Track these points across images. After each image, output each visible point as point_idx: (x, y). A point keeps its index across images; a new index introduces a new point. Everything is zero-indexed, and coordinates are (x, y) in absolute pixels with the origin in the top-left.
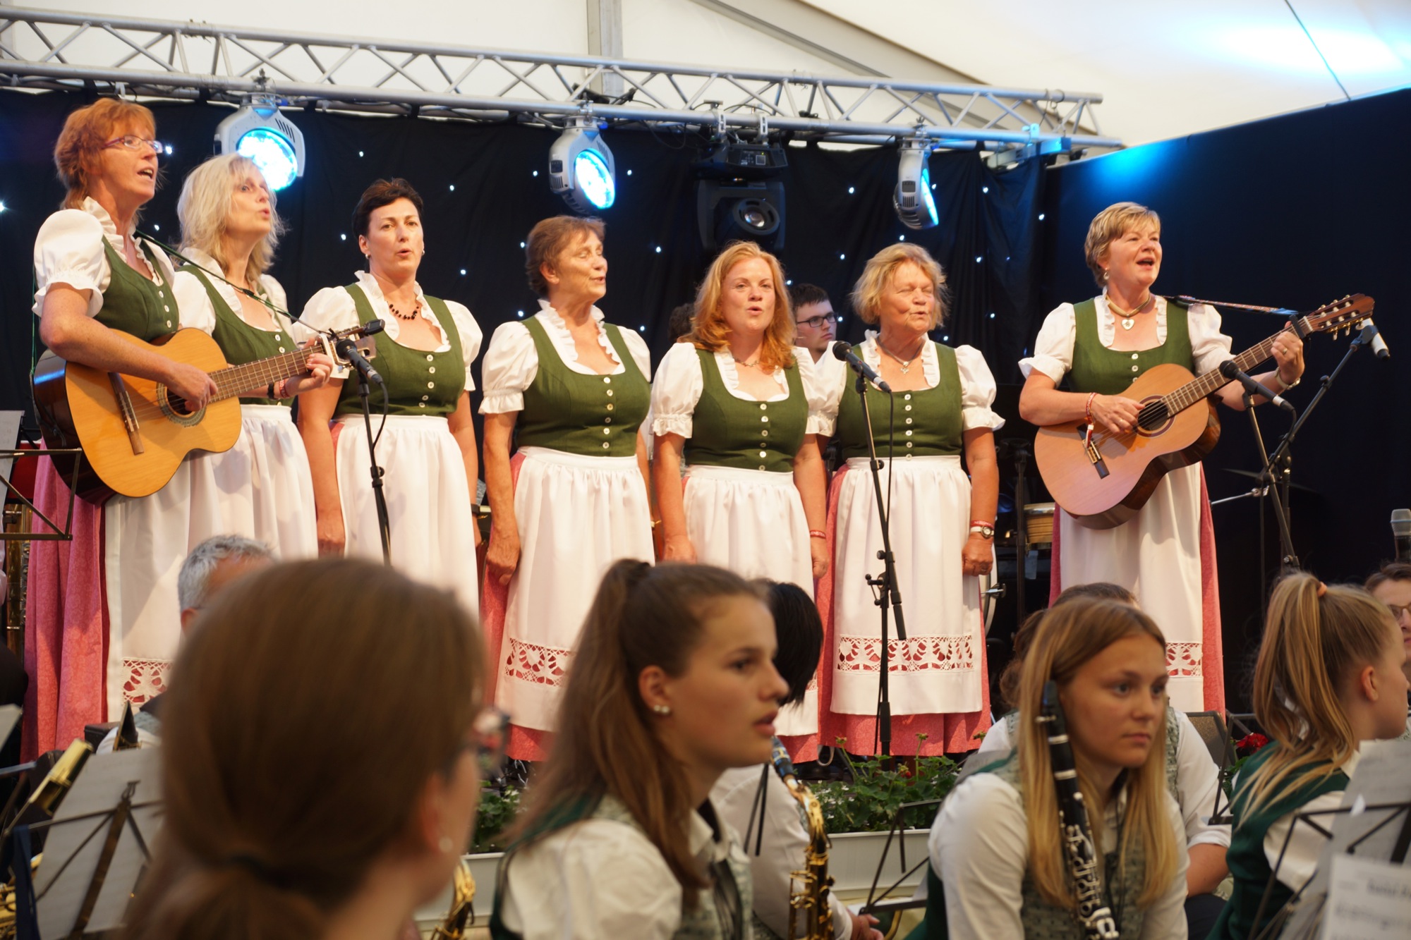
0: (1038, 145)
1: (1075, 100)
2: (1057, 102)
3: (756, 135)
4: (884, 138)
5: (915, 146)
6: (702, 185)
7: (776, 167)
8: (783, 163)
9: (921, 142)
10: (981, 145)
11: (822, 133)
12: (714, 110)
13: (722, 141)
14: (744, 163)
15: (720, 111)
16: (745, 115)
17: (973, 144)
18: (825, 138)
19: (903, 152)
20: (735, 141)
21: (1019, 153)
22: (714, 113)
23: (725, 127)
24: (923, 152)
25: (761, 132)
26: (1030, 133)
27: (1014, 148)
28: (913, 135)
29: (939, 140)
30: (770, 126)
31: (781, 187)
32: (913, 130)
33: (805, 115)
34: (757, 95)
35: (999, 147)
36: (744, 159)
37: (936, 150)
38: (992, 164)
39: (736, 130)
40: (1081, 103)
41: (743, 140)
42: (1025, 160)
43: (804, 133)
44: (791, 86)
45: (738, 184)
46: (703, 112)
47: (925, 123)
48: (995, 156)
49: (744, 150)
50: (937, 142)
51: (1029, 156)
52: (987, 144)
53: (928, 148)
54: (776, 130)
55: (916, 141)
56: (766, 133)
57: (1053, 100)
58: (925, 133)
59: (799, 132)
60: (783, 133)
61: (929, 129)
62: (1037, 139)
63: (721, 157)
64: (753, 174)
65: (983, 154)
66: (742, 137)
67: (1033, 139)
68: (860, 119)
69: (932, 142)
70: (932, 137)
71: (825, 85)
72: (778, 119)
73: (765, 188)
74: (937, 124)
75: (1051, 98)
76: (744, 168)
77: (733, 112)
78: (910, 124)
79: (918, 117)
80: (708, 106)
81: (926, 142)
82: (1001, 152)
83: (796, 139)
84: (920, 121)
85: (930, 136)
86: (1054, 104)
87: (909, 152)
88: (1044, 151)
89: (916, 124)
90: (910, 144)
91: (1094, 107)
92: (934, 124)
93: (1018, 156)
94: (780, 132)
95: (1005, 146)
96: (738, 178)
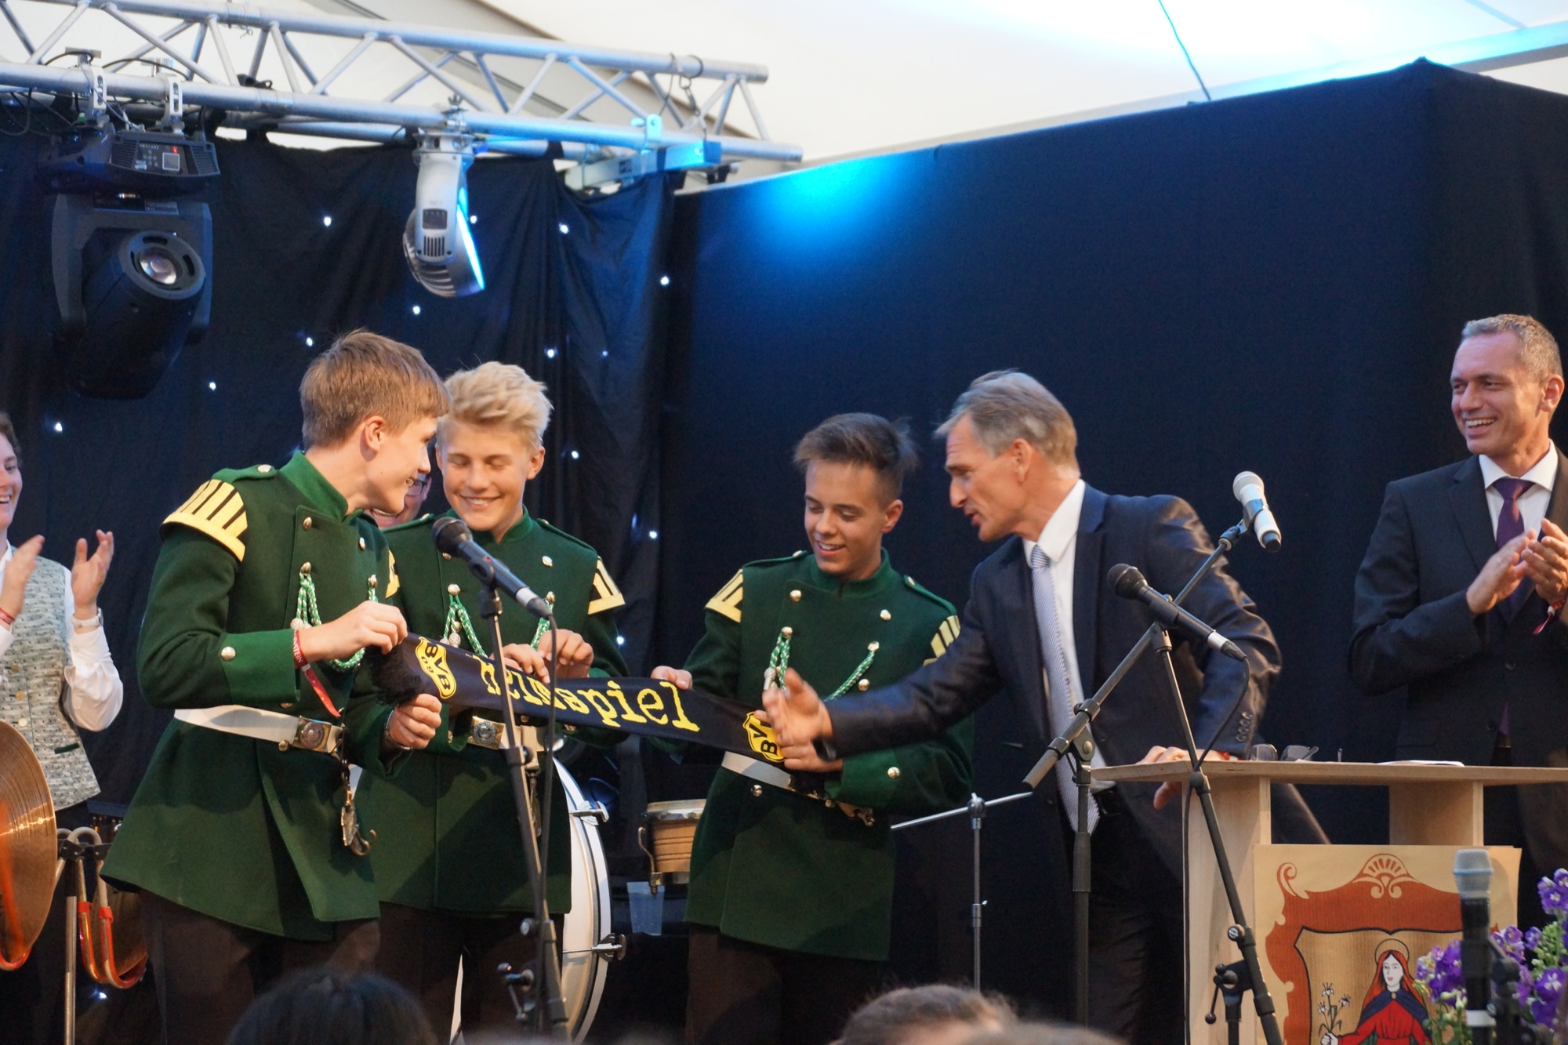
0: (662, 153)
1: (721, 75)
2: (690, 78)
3: (160, 115)
4: (389, 130)
5: (445, 145)
6: (61, 204)
7: (200, 175)
8: (209, 169)
9: (457, 140)
10: (556, 150)
11: (275, 117)
12: (85, 66)
13: (101, 125)
14: (141, 166)
15: (96, 68)
16: (138, 77)
17: (542, 145)
18: (280, 125)
19: (424, 157)
20: (123, 124)
21: (624, 165)
22: (84, 72)
23: (106, 98)
24: (459, 157)
25: (171, 110)
26: (645, 132)
27: (613, 157)
28: (442, 126)
29: (487, 137)
30: (187, 99)
31: (206, 212)
32: (441, 118)
33: (248, 81)
34: (161, 42)
35: (586, 153)
36: (140, 158)
37: (481, 155)
38: (574, 182)
39: (122, 104)
40: (731, 79)
41: (137, 124)
42: (635, 178)
43: (244, 114)
44: (223, 29)
45: (126, 203)
46: (65, 71)
47: (464, 105)
48: (579, 169)
49: (142, 142)
50: (483, 140)
51: (643, 171)
52: (567, 147)
53: (468, 151)
54: (194, 107)
55: (448, 138)
56: (180, 112)
57: (683, 75)
58: (463, 124)
59: (235, 113)
60: (207, 114)
61: (469, 116)
62: (658, 142)
63: (97, 154)
64: (157, 187)
65: (559, 165)
66: (136, 117)
67: (651, 141)
68: (343, 94)
69: (477, 140)
70: (476, 132)
71: (285, 28)
72: (198, 87)
73: (177, 213)
74: (483, 110)
75: (680, 69)
76: (140, 175)
77: (115, 71)
78: (437, 106)
79: (451, 94)
80: (74, 60)
81: (465, 139)
82: (589, 162)
83: (228, 125)
84: (454, 101)
85: (472, 129)
86: (685, 82)
87: (435, 156)
88: (671, 164)
89: (448, 106)
90: (436, 142)
91: (753, 88)
92: (478, 109)
93: (623, 171)
94: (200, 111)
95: (597, 153)
96: (126, 192)
